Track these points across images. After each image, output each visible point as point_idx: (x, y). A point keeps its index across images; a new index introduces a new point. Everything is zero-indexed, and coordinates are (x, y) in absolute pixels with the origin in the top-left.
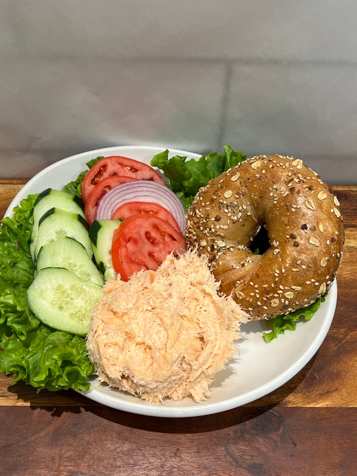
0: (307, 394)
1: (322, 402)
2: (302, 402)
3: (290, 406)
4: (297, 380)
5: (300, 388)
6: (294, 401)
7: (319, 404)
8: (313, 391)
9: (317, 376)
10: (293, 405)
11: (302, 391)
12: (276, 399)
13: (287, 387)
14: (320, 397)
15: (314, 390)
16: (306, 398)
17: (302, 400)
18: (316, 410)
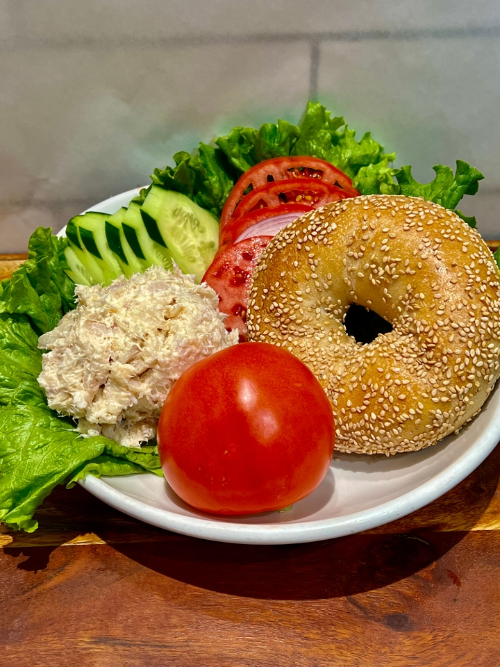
0: (472, 513)
1: (497, 523)
2: (464, 524)
3: (445, 530)
4: (452, 494)
5: (460, 505)
6: (451, 523)
7: (491, 525)
8: (479, 508)
9: (485, 488)
10: (450, 528)
11: (462, 509)
12: (423, 521)
13: (438, 505)
14: (492, 515)
15: (481, 507)
16: (470, 518)
17: (465, 522)
18: (488, 534)
